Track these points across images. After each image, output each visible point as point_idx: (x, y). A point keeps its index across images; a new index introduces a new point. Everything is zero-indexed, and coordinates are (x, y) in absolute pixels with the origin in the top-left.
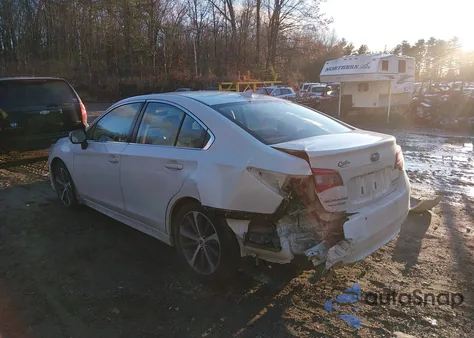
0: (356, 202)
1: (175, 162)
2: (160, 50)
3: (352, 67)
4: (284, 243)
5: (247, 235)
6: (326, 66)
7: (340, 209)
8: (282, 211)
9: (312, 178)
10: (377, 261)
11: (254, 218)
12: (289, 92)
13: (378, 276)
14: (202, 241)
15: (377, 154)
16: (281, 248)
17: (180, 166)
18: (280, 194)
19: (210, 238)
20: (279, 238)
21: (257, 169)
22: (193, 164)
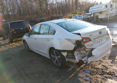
0: (95, 45)
1: (48, 38)
2: (49, 10)
3: (97, 8)
4: (76, 57)
5: (67, 56)
6: (90, 9)
7: (91, 47)
8: (75, 49)
9: (82, 40)
10: (104, 60)
11: (68, 52)
12: (81, 16)
13: (104, 64)
14: (56, 58)
15: (101, 32)
16: (75, 59)
17: (50, 40)
18: (74, 45)
19: (58, 57)
20: (75, 56)
21: (67, 39)
22: (53, 39)
